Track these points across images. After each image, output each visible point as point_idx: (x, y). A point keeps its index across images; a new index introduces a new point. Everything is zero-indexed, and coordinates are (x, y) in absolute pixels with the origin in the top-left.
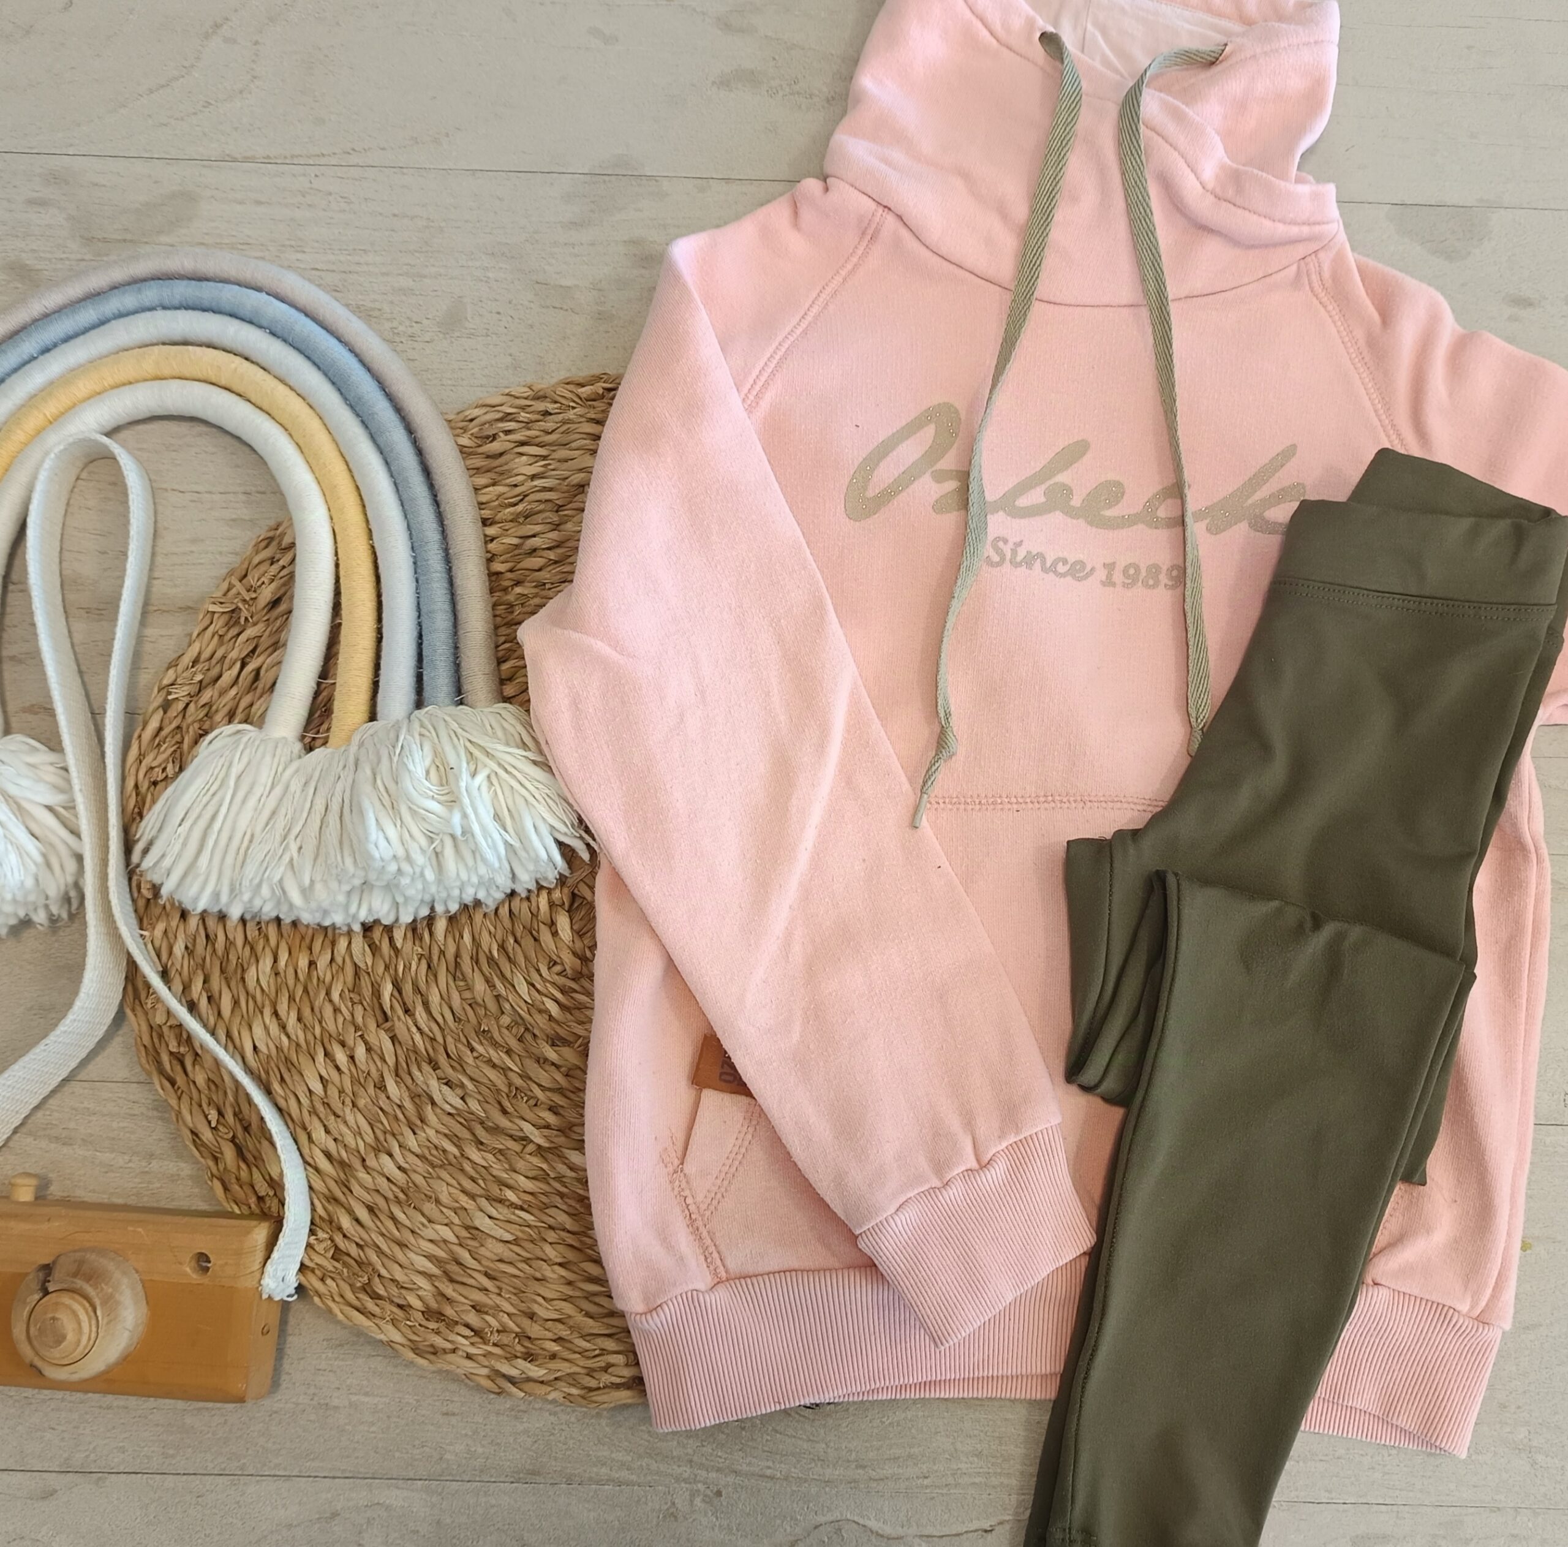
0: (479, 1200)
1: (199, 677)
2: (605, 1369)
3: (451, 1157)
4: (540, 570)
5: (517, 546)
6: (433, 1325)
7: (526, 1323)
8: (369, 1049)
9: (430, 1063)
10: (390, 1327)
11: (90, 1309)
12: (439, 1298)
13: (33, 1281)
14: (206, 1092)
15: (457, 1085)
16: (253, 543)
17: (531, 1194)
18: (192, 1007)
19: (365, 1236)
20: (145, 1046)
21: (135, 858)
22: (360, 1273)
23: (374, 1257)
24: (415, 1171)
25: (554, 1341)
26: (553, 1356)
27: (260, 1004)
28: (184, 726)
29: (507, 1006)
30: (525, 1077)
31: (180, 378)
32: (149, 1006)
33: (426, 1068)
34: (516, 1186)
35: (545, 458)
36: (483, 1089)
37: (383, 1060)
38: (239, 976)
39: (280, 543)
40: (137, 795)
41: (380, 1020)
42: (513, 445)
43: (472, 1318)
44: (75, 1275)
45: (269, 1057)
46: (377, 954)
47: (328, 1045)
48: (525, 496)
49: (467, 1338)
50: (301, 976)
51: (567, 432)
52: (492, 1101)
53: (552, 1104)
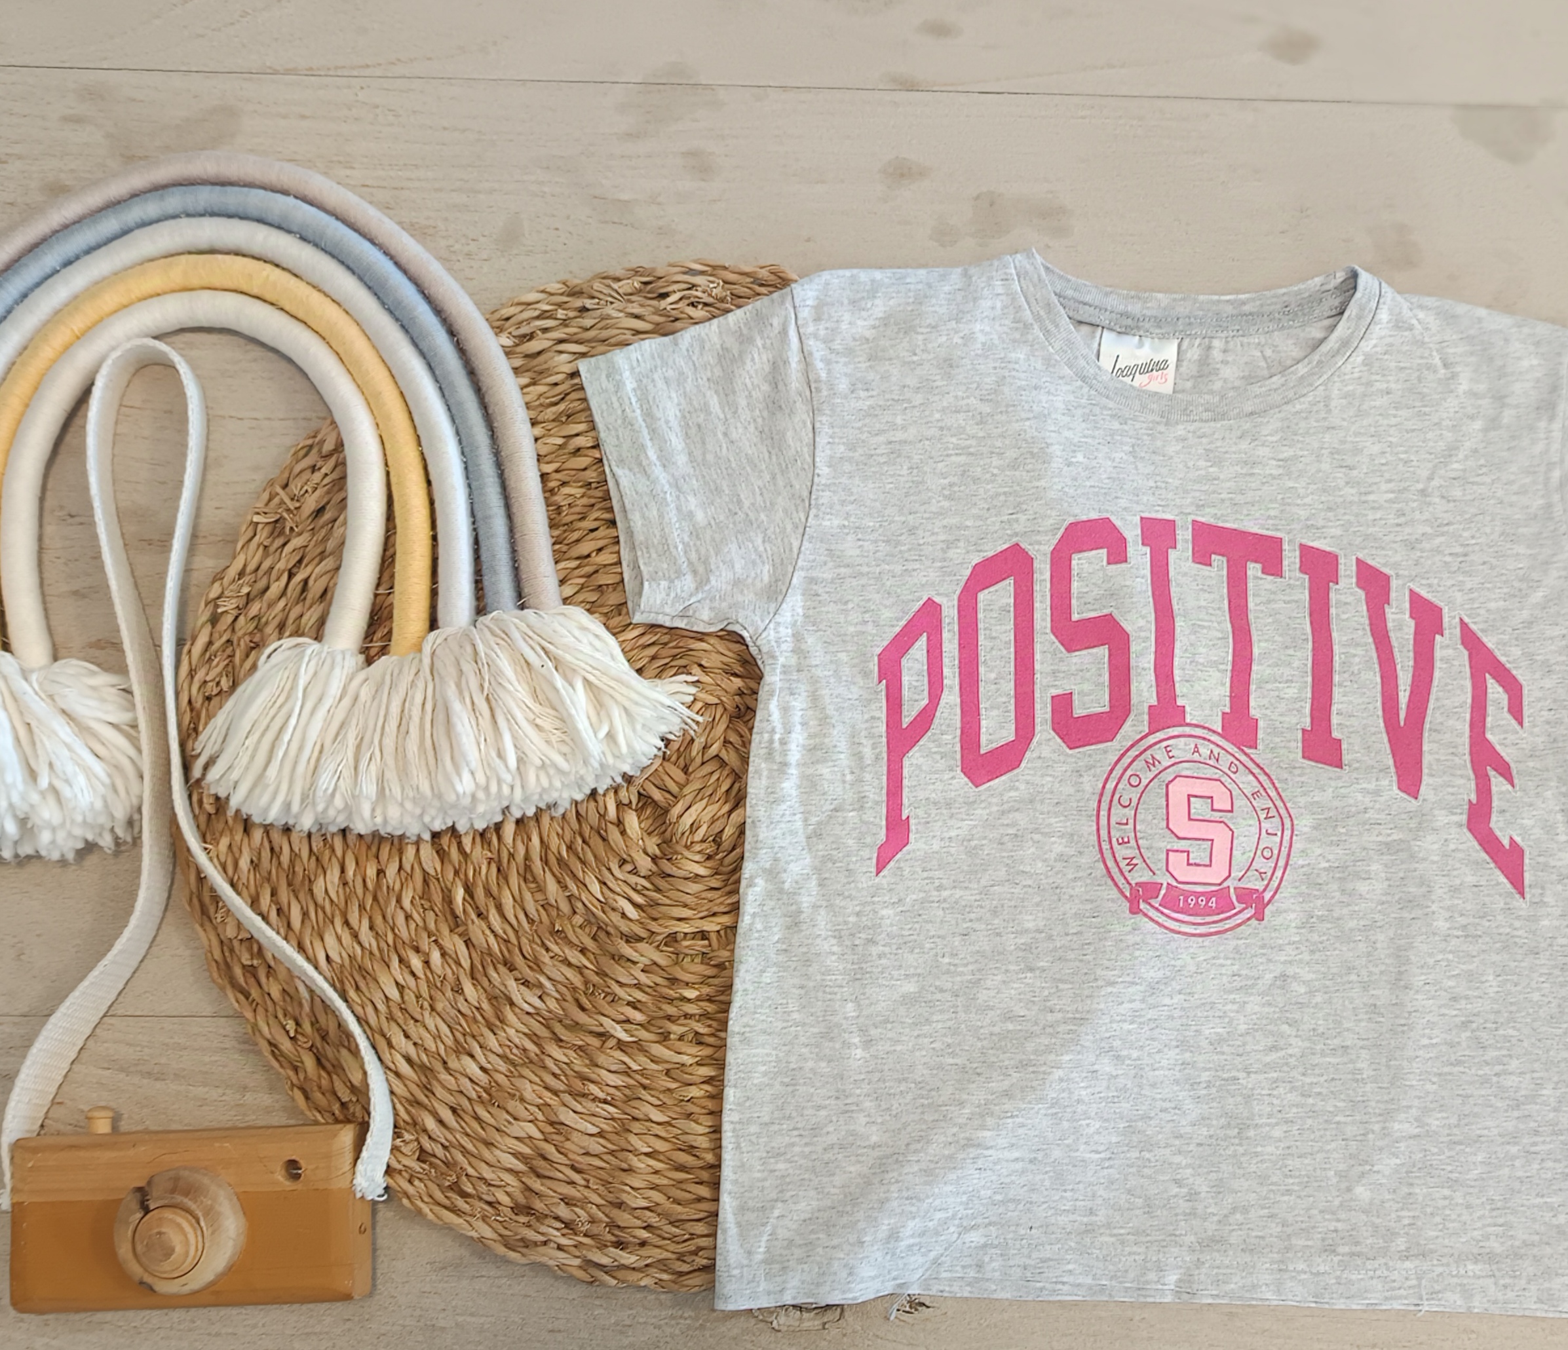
0: (562, 1095)
1: (245, 590)
2: (695, 1253)
3: (532, 1056)
4: (585, 469)
5: (561, 446)
6: (523, 1219)
7: (616, 1213)
8: (444, 954)
9: (505, 965)
10: (480, 1224)
11: (194, 1222)
12: (527, 1193)
14: (282, 1003)
15: (534, 985)
16: (292, 452)
17: (615, 1087)
19: (450, 1137)
20: (216, 962)
21: (196, 772)
22: (449, 1173)
23: (459, 1157)
24: (496, 1071)
25: (644, 1228)
26: (643, 1244)
27: (329, 914)
28: (235, 640)
29: (580, 905)
30: (601, 973)
32: (219, 920)
33: (501, 968)
34: (600, 1081)
35: (583, 356)
36: (560, 987)
37: (459, 964)
38: (307, 889)
39: (320, 451)
40: (192, 710)
41: (453, 926)
42: (551, 343)
43: (563, 1211)
44: (173, 1192)
45: (342, 966)
46: (446, 861)
47: (402, 952)
48: (567, 394)
49: (557, 1229)
50: (370, 885)
51: (606, 328)
52: (569, 998)
53: (631, 999)
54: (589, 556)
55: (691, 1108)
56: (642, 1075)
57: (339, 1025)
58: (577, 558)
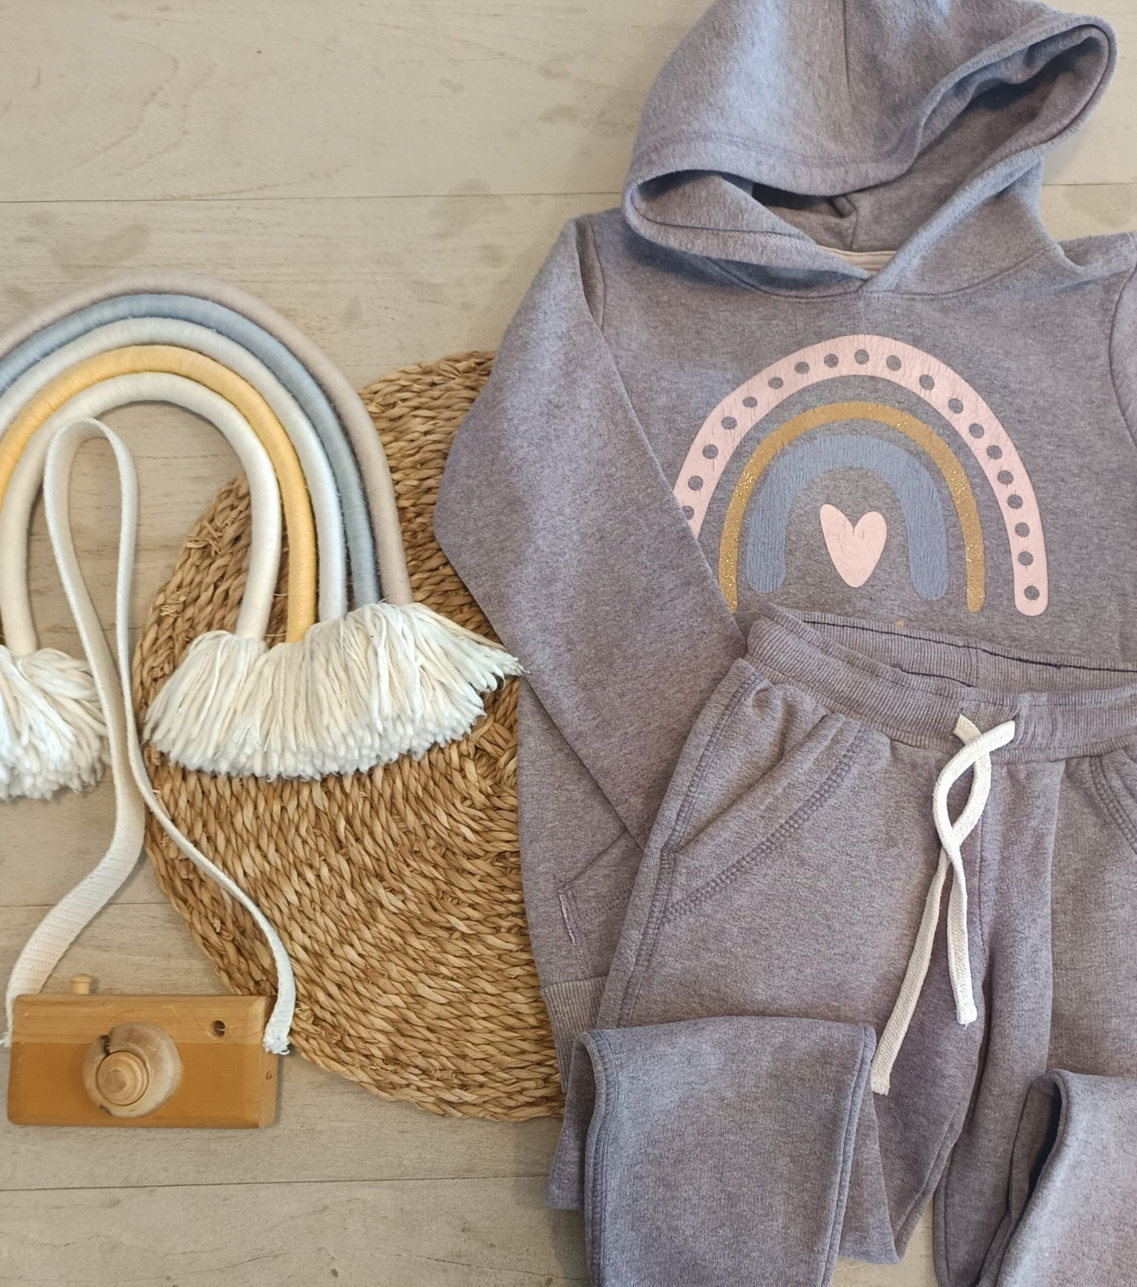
0: (420, 975)
1: (183, 599)
2: (521, 1092)
3: (397, 945)
5: (416, 487)
6: (391, 1068)
7: (460, 1062)
8: (331, 870)
9: (377, 877)
10: (359, 1071)
11: (141, 1063)
12: (395, 1048)
13: (97, 1047)
14: (211, 907)
15: (398, 893)
16: (217, 494)
17: (459, 968)
18: (196, 844)
19: (336, 1007)
20: (162, 876)
21: (146, 735)
22: (335, 1033)
23: (343, 1021)
24: (371, 957)
25: (482, 1074)
26: (481, 1086)
27: (246, 841)
28: (175, 636)
29: (432, 832)
30: (449, 883)
31: (150, 371)
32: (164, 845)
33: (373, 879)
34: (447, 963)
35: (433, 418)
36: (418, 893)
37: (342, 877)
38: (229, 821)
39: (237, 494)
40: (143, 689)
41: (338, 848)
42: (407, 410)
43: (420, 1061)
44: (128, 1040)
45: (256, 879)
46: (332, 799)
47: (300, 868)
48: (421, 448)
49: (416, 1075)
50: (276, 819)
51: (450, 397)
52: (425, 902)
53: (471, 902)
54: (437, 569)
55: (517, 983)
56: (480, 959)
57: (254, 923)
58: (430, 571)
